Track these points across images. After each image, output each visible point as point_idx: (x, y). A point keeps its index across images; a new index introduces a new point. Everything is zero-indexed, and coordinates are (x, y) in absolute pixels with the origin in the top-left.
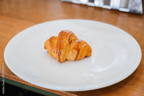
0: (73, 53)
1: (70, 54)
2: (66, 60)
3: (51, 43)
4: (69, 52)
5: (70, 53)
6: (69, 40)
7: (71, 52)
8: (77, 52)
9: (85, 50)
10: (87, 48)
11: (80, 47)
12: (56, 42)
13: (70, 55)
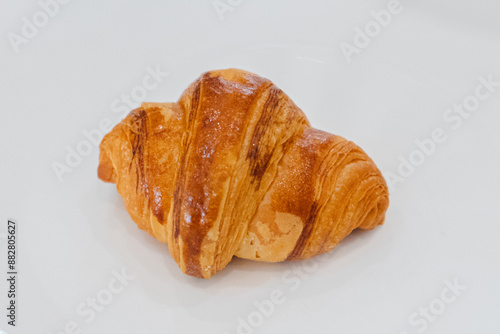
0: (275, 230)
1: (260, 236)
2: (236, 260)
3: (141, 161)
4: (249, 227)
5: (256, 230)
6: (253, 154)
7: (262, 228)
8: (300, 228)
9: (352, 206)
10: (359, 194)
11: (317, 196)
12: (170, 158)
13: (257, 243)
